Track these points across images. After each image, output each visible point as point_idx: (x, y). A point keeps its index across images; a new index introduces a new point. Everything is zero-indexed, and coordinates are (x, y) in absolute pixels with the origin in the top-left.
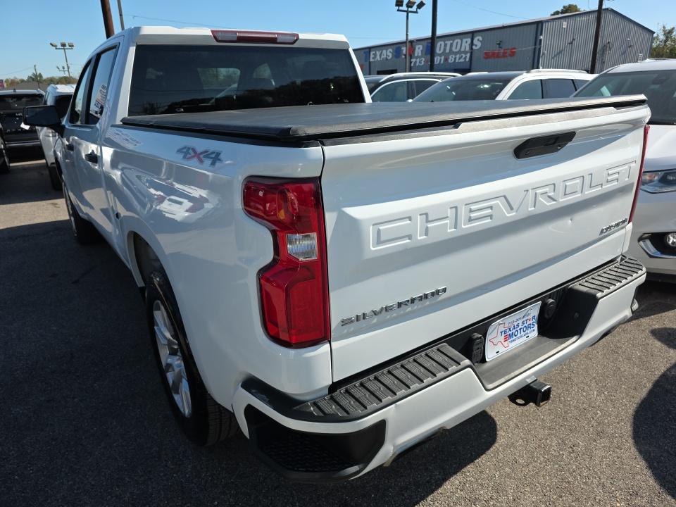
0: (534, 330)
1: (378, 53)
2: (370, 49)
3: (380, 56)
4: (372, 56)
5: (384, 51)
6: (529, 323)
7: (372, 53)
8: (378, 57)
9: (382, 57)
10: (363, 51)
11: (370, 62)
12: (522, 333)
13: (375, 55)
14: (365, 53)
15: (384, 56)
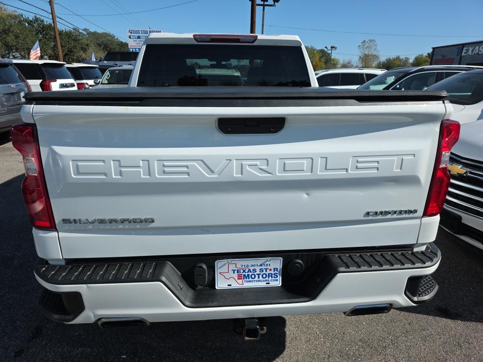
0: (277, 280)
1: (471, 49)
2: (463, 45)
3: (472, 51)
4: (464, 51)
5: (477, 48)
6: (268, 272)
7: (465, 49)
8: (470, 53)
9: (474, 52)
10: (457, 47)
11: (461, 56)
12: (261, 278)
13: (468, 50)
14: (458, 48)
15: (476, 51)
